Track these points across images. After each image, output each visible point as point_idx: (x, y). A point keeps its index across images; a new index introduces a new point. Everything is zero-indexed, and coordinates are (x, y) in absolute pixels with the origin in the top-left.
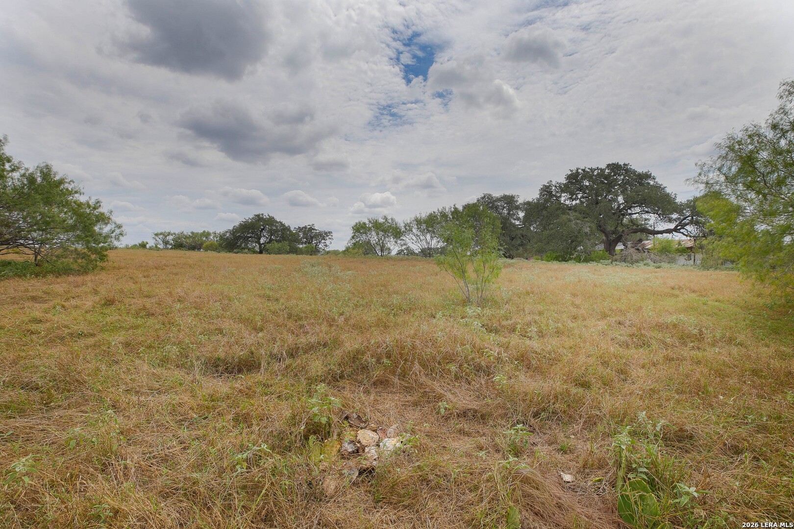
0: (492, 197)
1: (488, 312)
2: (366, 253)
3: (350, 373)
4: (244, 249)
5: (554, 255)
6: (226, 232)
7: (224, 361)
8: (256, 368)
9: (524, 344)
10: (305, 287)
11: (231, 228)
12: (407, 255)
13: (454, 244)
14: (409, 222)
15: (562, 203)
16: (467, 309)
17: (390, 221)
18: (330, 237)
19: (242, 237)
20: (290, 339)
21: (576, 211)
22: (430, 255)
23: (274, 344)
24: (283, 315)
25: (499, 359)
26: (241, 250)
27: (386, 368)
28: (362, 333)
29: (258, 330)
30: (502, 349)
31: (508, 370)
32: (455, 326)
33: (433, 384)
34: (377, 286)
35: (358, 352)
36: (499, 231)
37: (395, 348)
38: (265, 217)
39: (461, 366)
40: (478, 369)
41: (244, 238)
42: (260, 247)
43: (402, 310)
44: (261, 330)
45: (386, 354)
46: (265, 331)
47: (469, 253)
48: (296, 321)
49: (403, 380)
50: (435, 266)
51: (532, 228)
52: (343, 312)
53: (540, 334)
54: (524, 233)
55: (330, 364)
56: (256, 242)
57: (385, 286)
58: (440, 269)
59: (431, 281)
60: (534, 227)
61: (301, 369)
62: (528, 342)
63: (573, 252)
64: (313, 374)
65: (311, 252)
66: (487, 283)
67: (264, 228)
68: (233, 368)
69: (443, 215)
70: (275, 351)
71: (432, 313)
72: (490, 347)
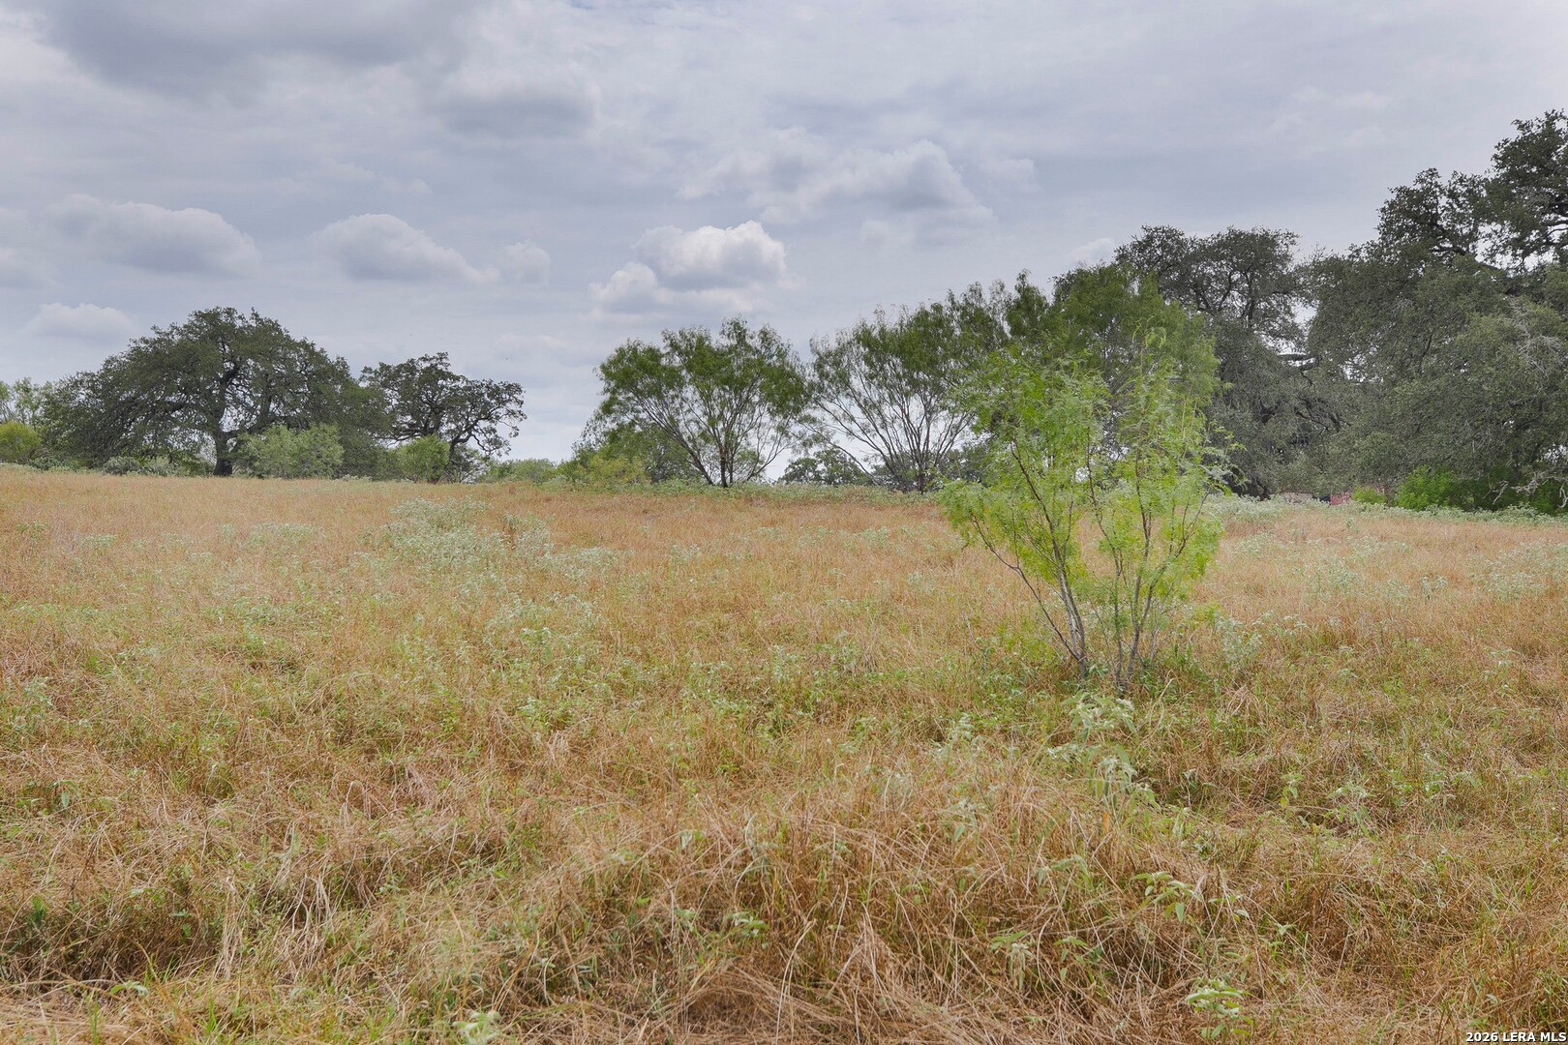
0: (1181, 244)
1: (1161, 716)
2: (659, 474)
3: (592, 969)
4: (151, 453)
5: (1444, 482)
6: (76, 384)
7: (63, 923)
8: (197, 951)
9: (1314, 851)
10: (409, 612)
11: (96, 367)
12: (830, 481)
13: (1021, 439)
14: (833, 346)
15: (1481, 266)
16: (1072, 706)
17: (755, 342)
18: (512, 406)
19: (143, 406)
20: (346, 828)
21: (1541, 296)
22: (923, 483)
23: (276, 848)
24: (316, 727)
25: (1208, 914)
26: (139, 457)
27: (741, 947)
28: (644, 801)
29: (209, 790)
30: (1223, 871)
31: (1250, 960)
32: (1027, 774)
33: (935, 1016)
34: (705, 606)
35: (626, 879)
36: (1211, 381)
37: (780, 865)
38: (239, 323)
39: (1050, 939)
40: (1124, 952)
41: (154, 410)
42: (221, 447)
43: (806, 709)
44: (225, 792)
45: (742, 887)
46: (240, 797)
47: (1081, 476)
48: (370, 753)
49: (812, 998)
50: (944, 528)
51: (1348, 372)
52: (566, 716)
53: (1385, 812)
54: (1315, 391)
55: (508, 932)
56: (203, 427)
57: (736, 608)
58: (962, 542)
59: (927, 588)
60: (1356, 367)
61: (390, 952)
62: (1331, 844)
63: (1524, 470)
64: (441, 971)
65: (436, 468)
66: (1157, 598)
67: (237, 368)
68: (101, 954)
69: (972, 320)
70: (281, 880)
71: (929, 720)
72: (1172, 863)
